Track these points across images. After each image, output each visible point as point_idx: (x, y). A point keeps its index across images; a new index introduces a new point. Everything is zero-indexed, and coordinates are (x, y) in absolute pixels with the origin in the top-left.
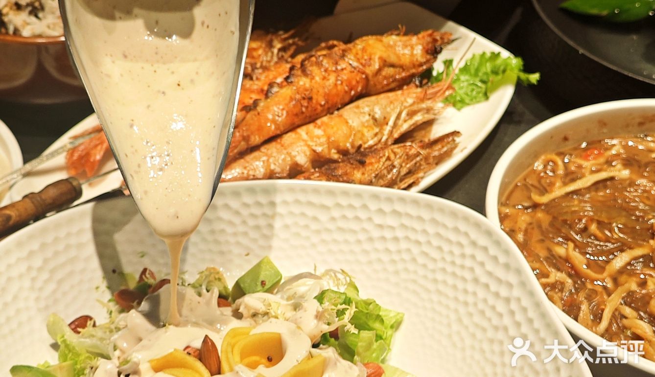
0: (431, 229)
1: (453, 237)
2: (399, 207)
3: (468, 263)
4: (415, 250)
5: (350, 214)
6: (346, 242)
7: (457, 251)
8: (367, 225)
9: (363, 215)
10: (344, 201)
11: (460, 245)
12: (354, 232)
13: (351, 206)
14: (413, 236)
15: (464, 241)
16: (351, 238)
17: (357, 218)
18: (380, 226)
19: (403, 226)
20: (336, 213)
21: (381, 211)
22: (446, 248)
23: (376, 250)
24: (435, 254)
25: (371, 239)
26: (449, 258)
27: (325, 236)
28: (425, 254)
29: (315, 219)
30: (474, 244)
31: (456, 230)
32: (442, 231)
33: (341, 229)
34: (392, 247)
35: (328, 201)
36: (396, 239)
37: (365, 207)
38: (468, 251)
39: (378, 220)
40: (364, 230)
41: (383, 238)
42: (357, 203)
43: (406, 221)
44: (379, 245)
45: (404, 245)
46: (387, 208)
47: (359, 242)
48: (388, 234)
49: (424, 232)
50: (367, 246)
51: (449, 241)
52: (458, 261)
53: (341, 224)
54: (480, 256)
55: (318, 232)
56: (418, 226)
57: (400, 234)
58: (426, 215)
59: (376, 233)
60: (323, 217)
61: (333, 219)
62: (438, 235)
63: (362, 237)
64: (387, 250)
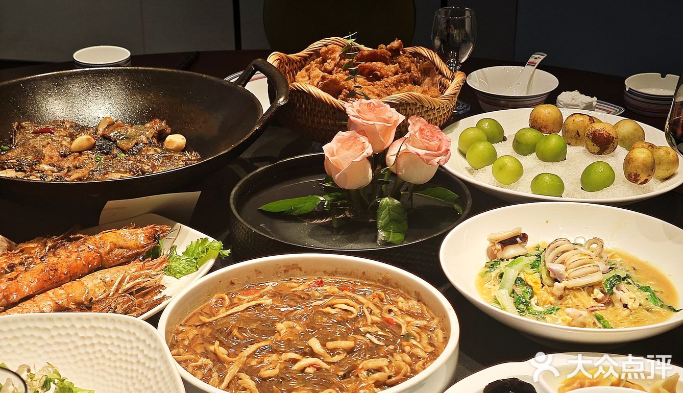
0: (114, 335)
1: (126, 337)
2: (94, 324)
3: (135, 352)
4: (104, 350)
5: (63, 332)
6: (61, 351)
7: (128, 346)
8: (74, 339)
9: (72, 332)
10: (59, 324)
11: (131, 341)
12: (66, 344)
13: (64, 327)
14: (103, 341)
15: (133, 338)
16: (64, 348)
17: (68, 334)
18: (83, 338)
19: (97, 336)
20: (54, 333)
21: (83, 328)
22: (122, 345)
23: (80, 353)
24: (116, 351)
25: (77, 347)
26: (124, 351)
27: (47, 349)
28: (110, 351)
29: (40, 338)
30: (138, 339)
31: (129, 332)
32: (120, 335)
33: (58, 343)
34: (90, 350)
35: (49, 326)
36: (93, 345)
37: (73, 326)
38: (135, 345)
39: (81, 334)
40: (73, 342)
41: (85, 345)
42: (67, 324)
43: (98, 332)
44: (82, 350)
45: (97, 348)
46: (87, 325)
47: (69, 350)
48: (88, 342)
49: (110, 337)
50: (74, 352)
51: (124, 341)
52: (129, 352)
53: (58, 339)
54: (141, 346)
55: (43, 346)
56: (106, 334)
57: (95, 341)
58: (111, 326)
59: (80, 343)
60: (46, 336)
61: (52, 337)
62: (118, 338)
63: (71, 346)
64: (87, 353)
